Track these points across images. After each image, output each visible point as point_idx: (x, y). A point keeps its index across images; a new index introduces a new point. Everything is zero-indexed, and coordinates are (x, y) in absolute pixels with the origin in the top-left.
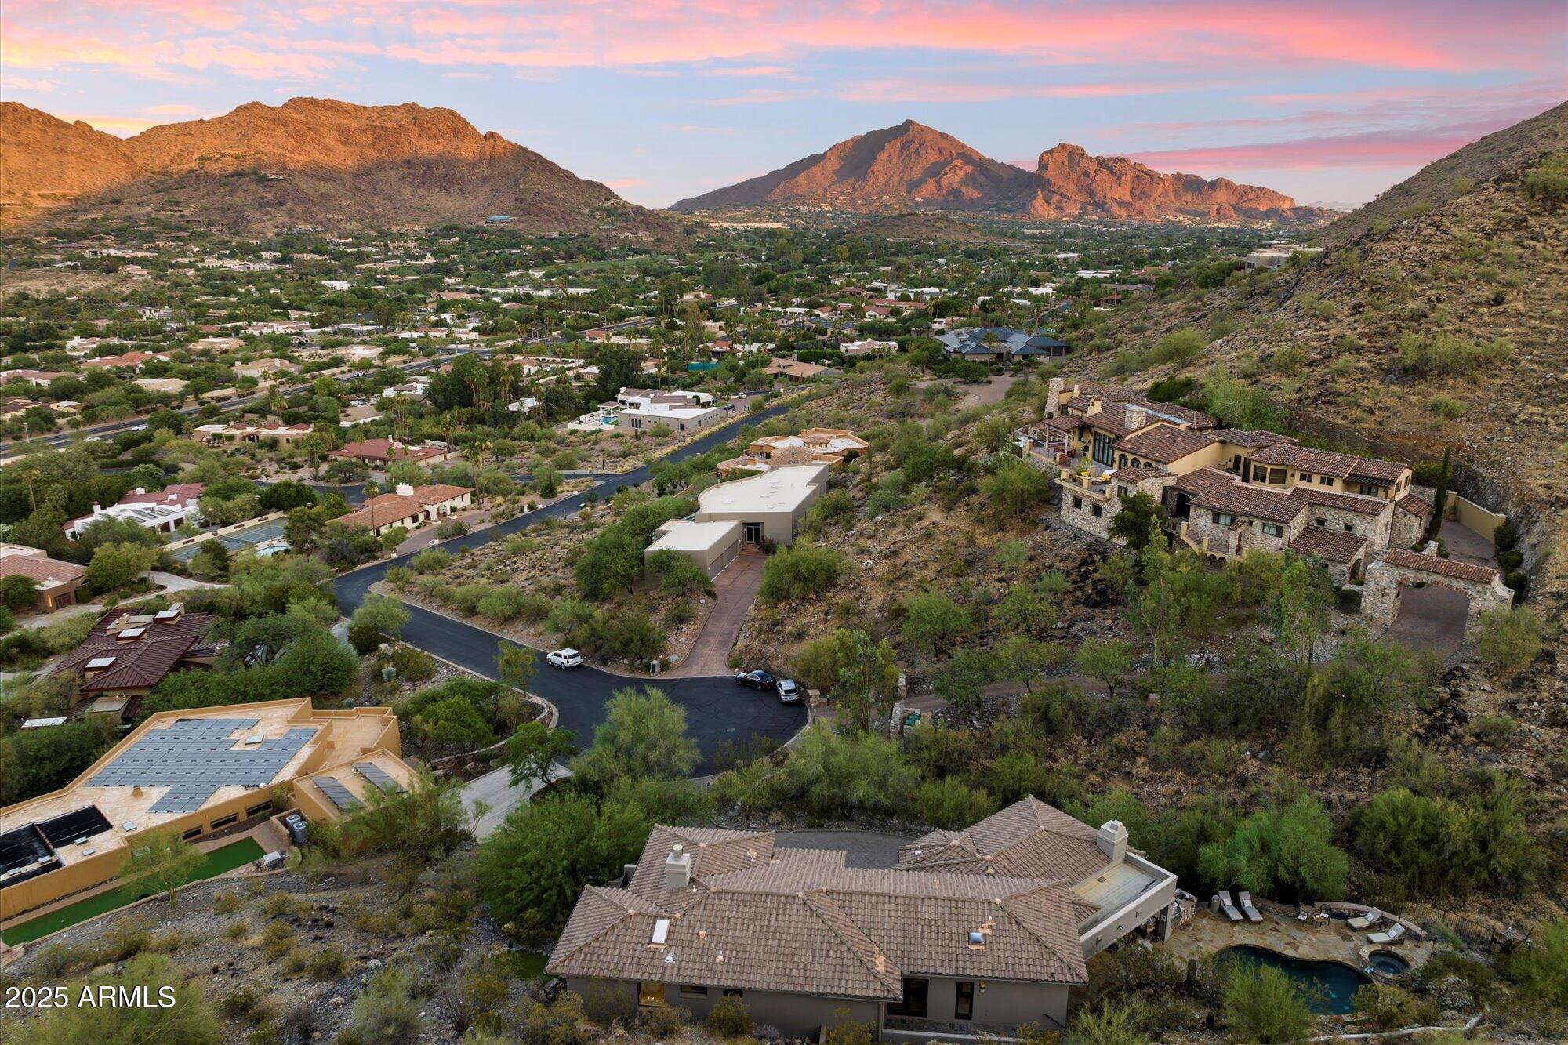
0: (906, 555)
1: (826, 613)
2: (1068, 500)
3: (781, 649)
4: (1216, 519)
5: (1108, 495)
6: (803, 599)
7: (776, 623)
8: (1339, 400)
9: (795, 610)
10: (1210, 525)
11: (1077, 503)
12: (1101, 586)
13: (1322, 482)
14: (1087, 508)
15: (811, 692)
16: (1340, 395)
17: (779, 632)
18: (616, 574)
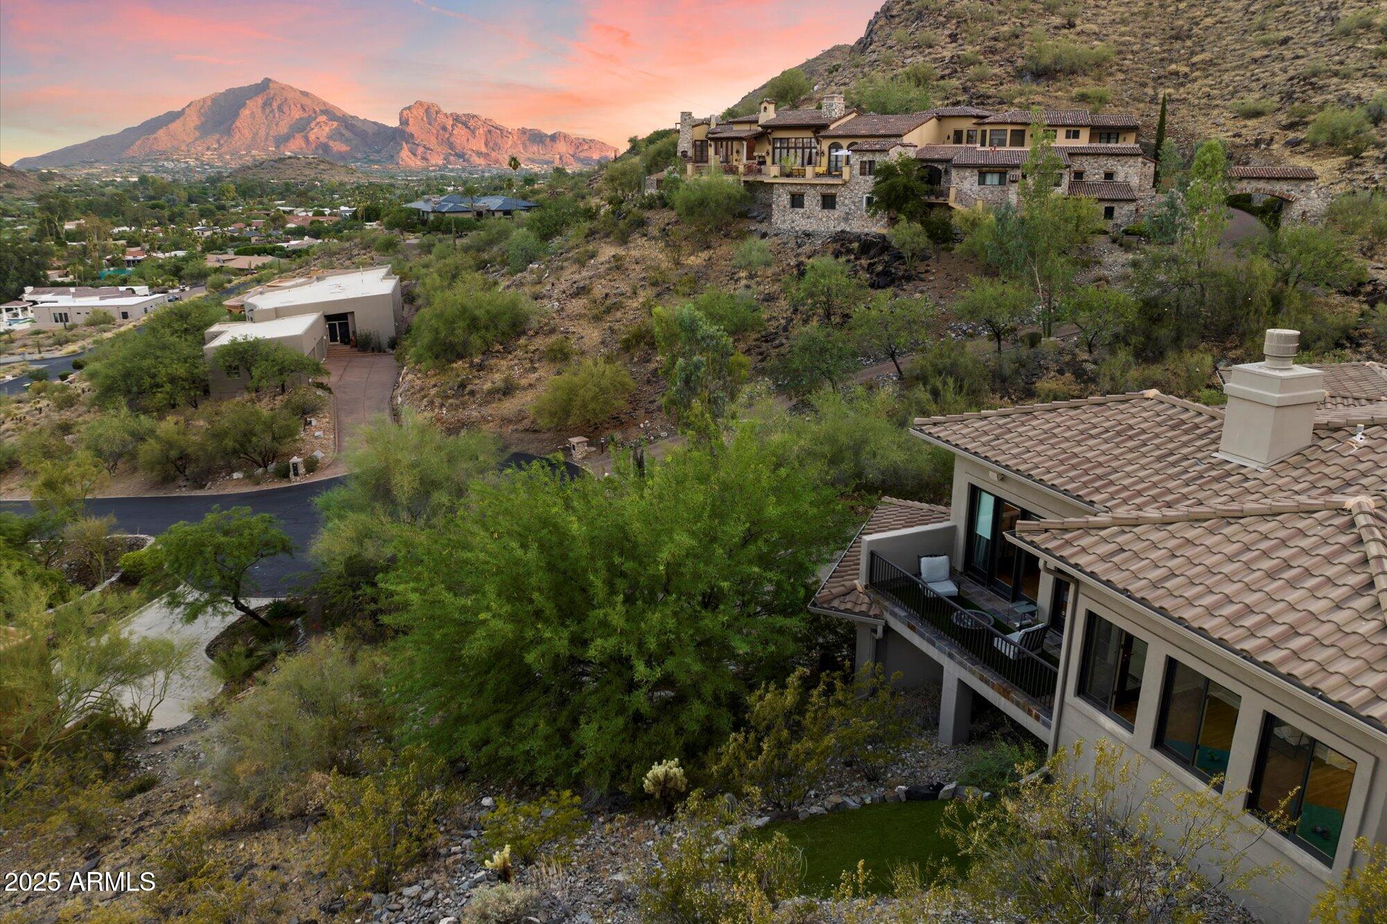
0: (599, 290)
1: (532, 361)
2: (782, 199)
3: (488, 411)
4: (982, 182)
5: (846, 176)
6: (487, 352)
7: (462, 386)
8: (990, 101)
9: (481, 367)
10: (976, 187)
11: (797, 201)
12: (880, 268)
13: (1068, 137)
14: (812, 201)
15: (574, 440)
16: (989, 97)
17: (472, 393)
18: (173, 380)
